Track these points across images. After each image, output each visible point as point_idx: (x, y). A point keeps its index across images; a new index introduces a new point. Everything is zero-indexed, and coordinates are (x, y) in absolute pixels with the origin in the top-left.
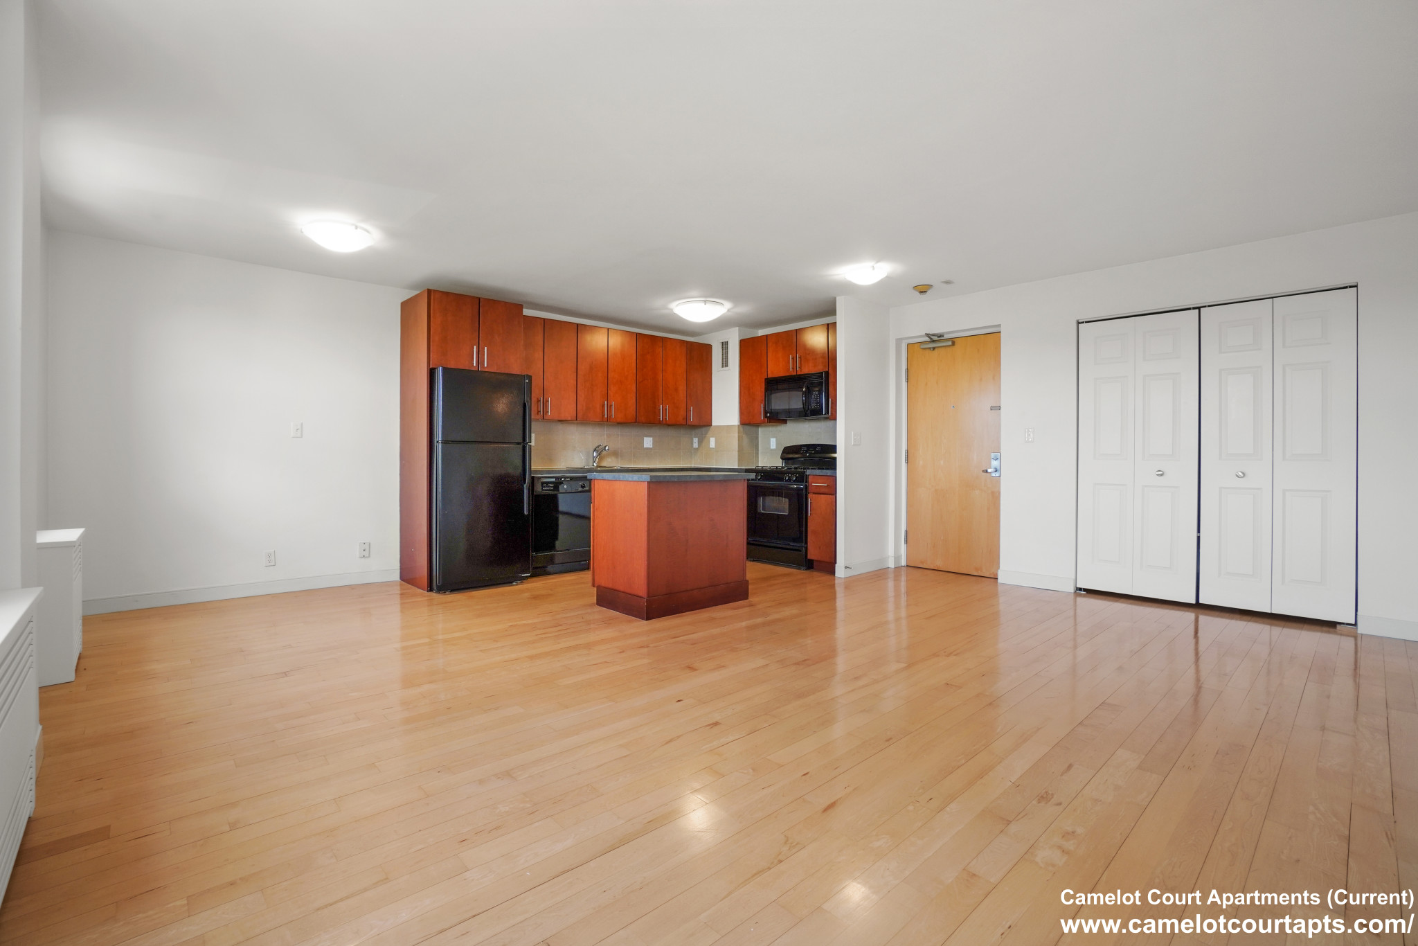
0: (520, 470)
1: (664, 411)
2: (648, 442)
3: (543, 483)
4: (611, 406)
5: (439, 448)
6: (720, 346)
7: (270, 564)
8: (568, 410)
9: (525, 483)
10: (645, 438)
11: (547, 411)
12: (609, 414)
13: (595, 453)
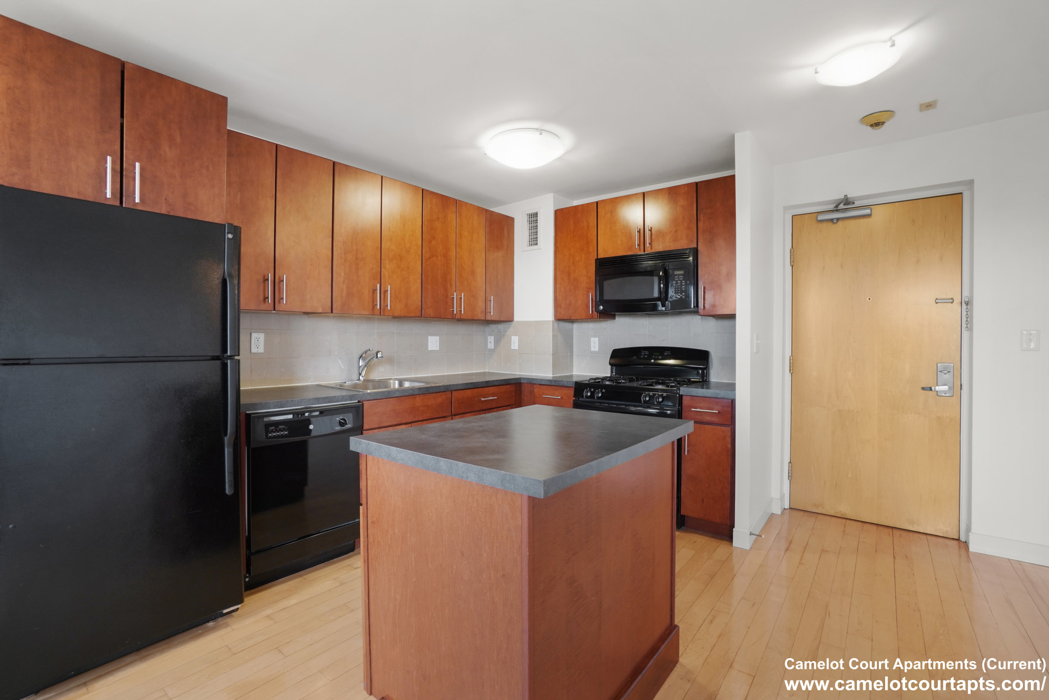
1: (459, 302)
2: (433, 343)
3: (268, 423)
4: (386, 291)
6: (526, 218)
8: (319, 297)
10: (429, 337)
11: (282, 297)
12: (384, 304)
13: (361, 360)
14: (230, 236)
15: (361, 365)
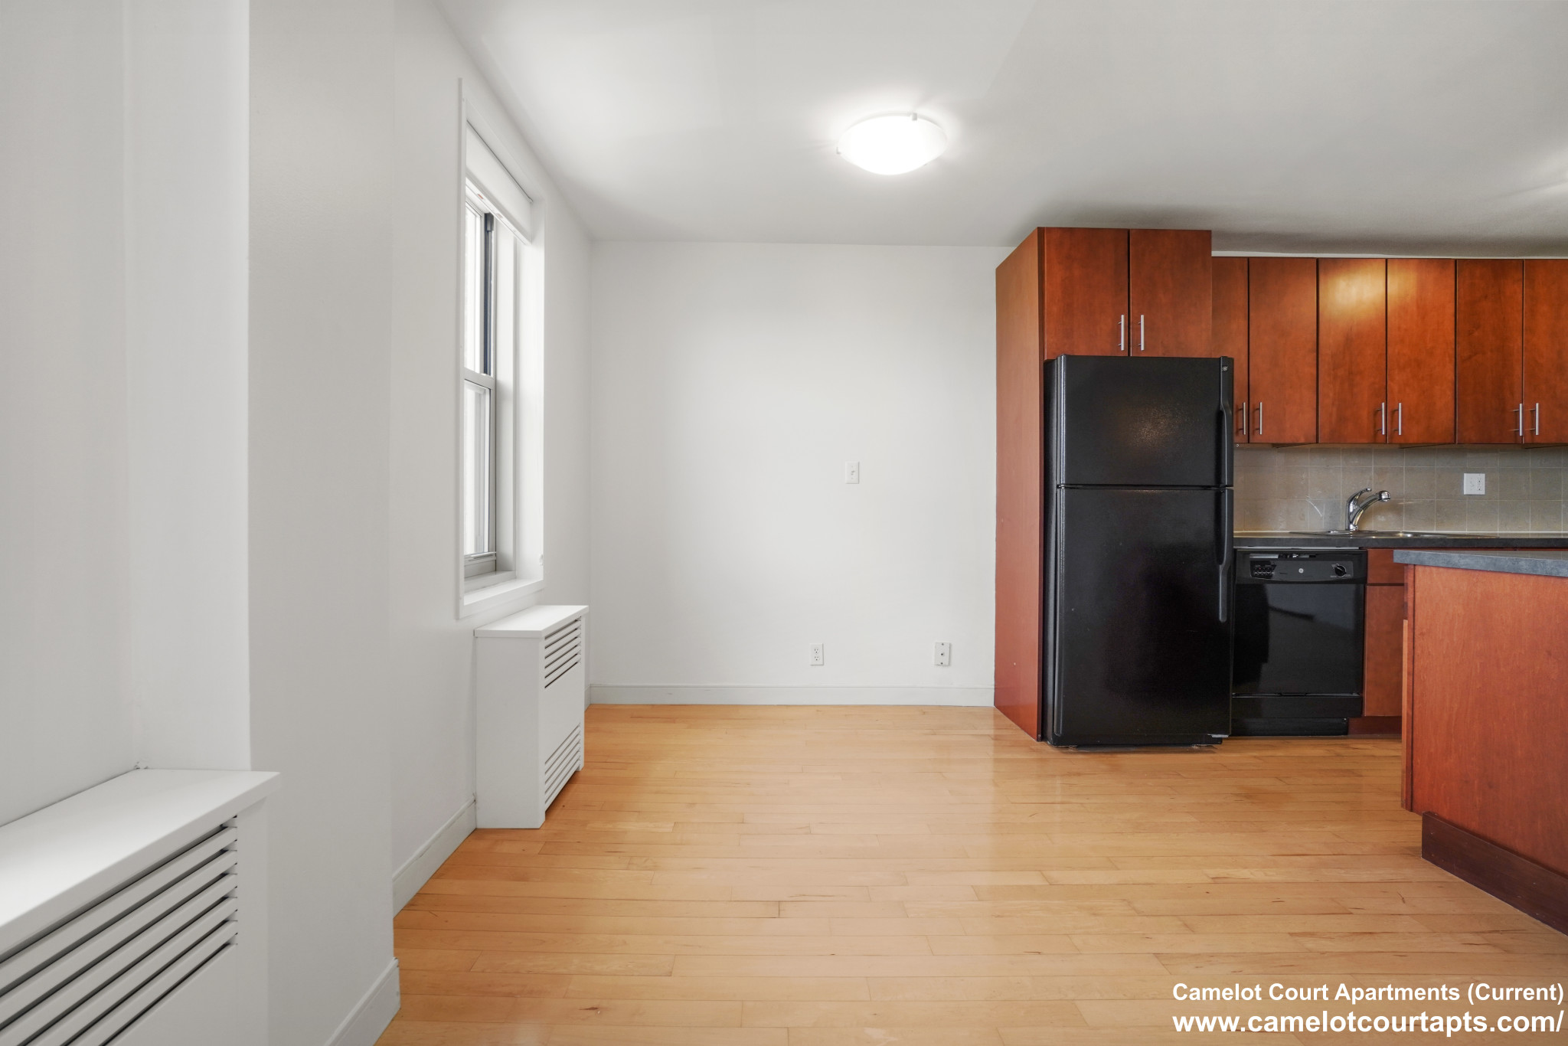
0: (1210, 536)
1: (1530, 417)
2: (1474, 484)
3: (1254, 562)
4: (1395, 411)
5: (1060, 497)
7: (817, 663)
8: (1300, 423)
9: (1221, 562)
10: (1465, 474)
11: (1257, 427)
12: (1392, 428)
13: (1351, 504)
14: (1225, 369)
15: (1351, 510)
